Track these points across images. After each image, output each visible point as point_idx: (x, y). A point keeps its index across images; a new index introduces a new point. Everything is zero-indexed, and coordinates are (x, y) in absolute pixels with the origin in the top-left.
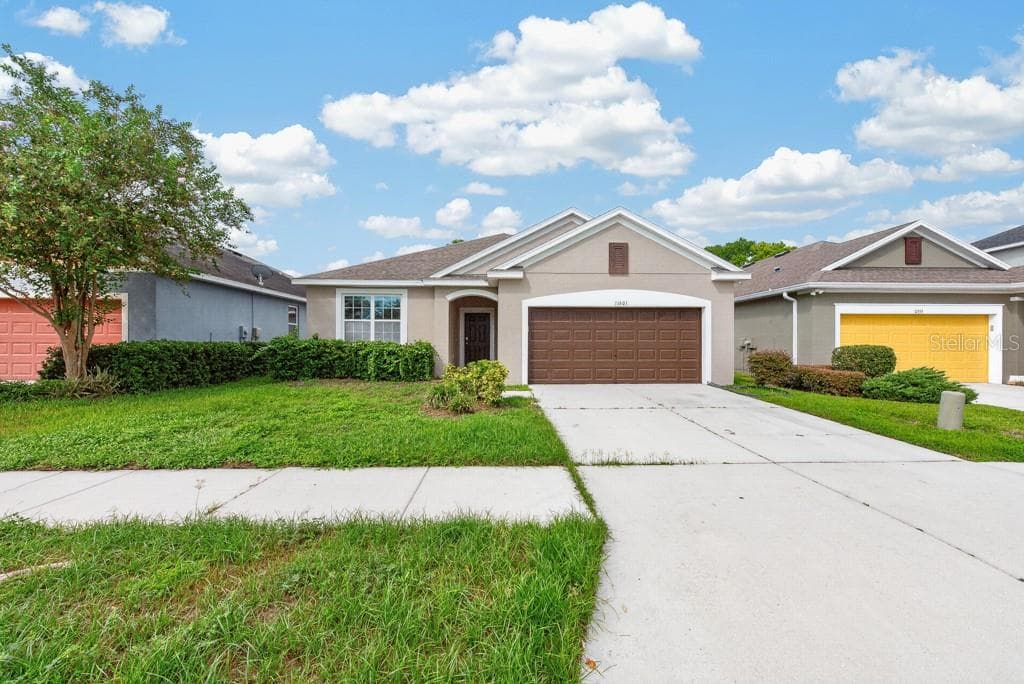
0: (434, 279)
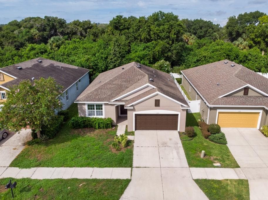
0: (111, 102)
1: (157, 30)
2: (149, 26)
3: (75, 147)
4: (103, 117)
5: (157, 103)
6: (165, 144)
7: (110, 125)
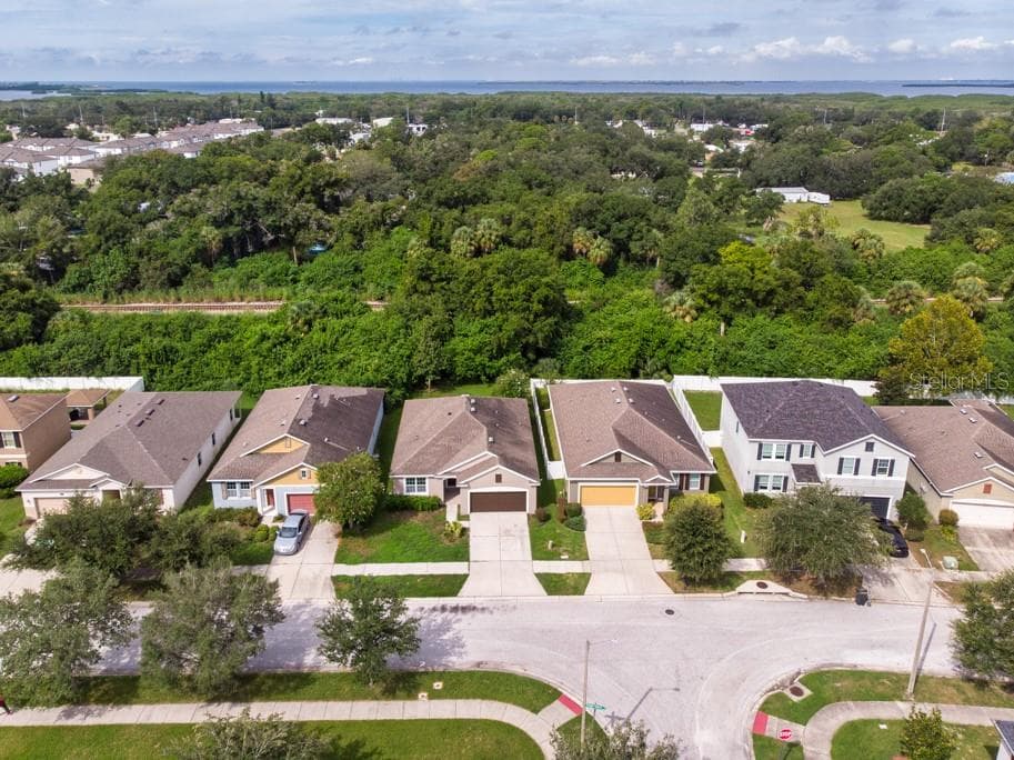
0: (438, 475)
1: (505, 295)
2: (490, 285)
3: (399, 539)
4: (426, 494)
5: (499, 479)
6: (507, 533)
7: (436, 506)
